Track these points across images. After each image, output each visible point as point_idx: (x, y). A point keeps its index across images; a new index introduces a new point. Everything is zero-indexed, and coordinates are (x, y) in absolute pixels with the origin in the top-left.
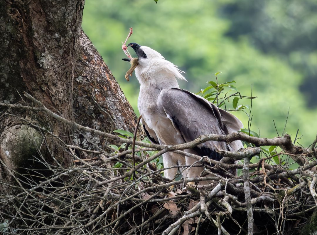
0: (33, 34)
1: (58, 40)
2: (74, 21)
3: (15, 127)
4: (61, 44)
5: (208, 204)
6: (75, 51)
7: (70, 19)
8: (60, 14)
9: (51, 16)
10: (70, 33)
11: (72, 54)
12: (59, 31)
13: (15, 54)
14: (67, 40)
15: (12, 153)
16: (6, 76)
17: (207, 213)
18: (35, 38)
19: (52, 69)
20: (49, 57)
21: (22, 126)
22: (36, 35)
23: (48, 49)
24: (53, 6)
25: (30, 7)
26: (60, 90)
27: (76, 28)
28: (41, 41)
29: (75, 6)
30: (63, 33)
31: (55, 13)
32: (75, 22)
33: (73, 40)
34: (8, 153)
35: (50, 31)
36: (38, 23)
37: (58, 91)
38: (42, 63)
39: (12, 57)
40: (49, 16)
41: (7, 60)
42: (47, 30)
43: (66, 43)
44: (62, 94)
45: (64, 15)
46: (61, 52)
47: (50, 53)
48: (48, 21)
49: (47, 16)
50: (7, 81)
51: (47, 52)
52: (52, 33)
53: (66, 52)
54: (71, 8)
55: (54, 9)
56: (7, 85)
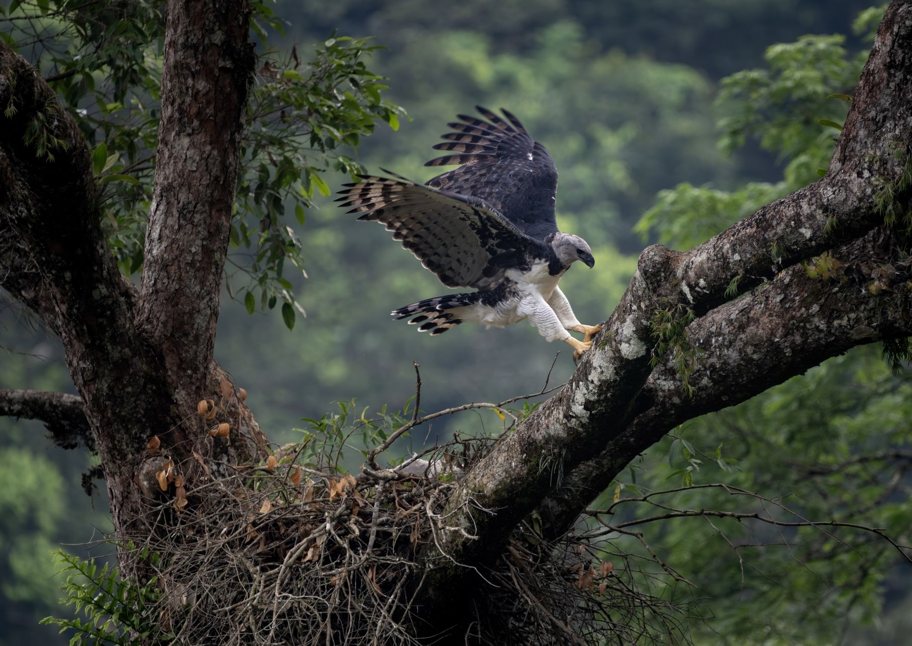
0: (167, 372)
1: (190, 377)
2: (206, 358)
3: (152, 459)
4: (194, 380)
5: (334, 523)
6: (207, 386)
7: (201, 358)
8: (191, 352)
9: (184, 355)
10: (202, 369)
11: (204, 390)
12: (191, 368)
13: (150, 391)
14: (199, 376)
15: (149, 483)
16: (142, 412)
17: (333, 532)
18: (169, 376)
19: (185, 404)
20: (183, 393)
21: (158, 458)
22: (170, 373)
23: (181, 385)
24: (185, 345)
25: (164, 347)
26: (194, 423)
27: (207, 365)
28: (174, 378)
29: (205, 345)
30: (195, 370)
31: (187, 351)
32: (206, 361)
33: (204, 376)
34: (145, 483)
35: (183, 368)
36: (170, 361)
37: (192, 424)
38: (176, 399)
39: (148, 394)
40: (181, 354)
41: (143, 397)
42: (180, 367)
43: (198, 379)
44: (196, 427)
45: (196, 354)
46: (194, 388)
47: (183, 389)
48: (180, 359)
49: (180, 354)
50: (144, 416)
51: (180, 388)
52: (185, 370)
53: (198, 388)
54: (202, 347)
55: (186, 348)
56: (144, 420)
